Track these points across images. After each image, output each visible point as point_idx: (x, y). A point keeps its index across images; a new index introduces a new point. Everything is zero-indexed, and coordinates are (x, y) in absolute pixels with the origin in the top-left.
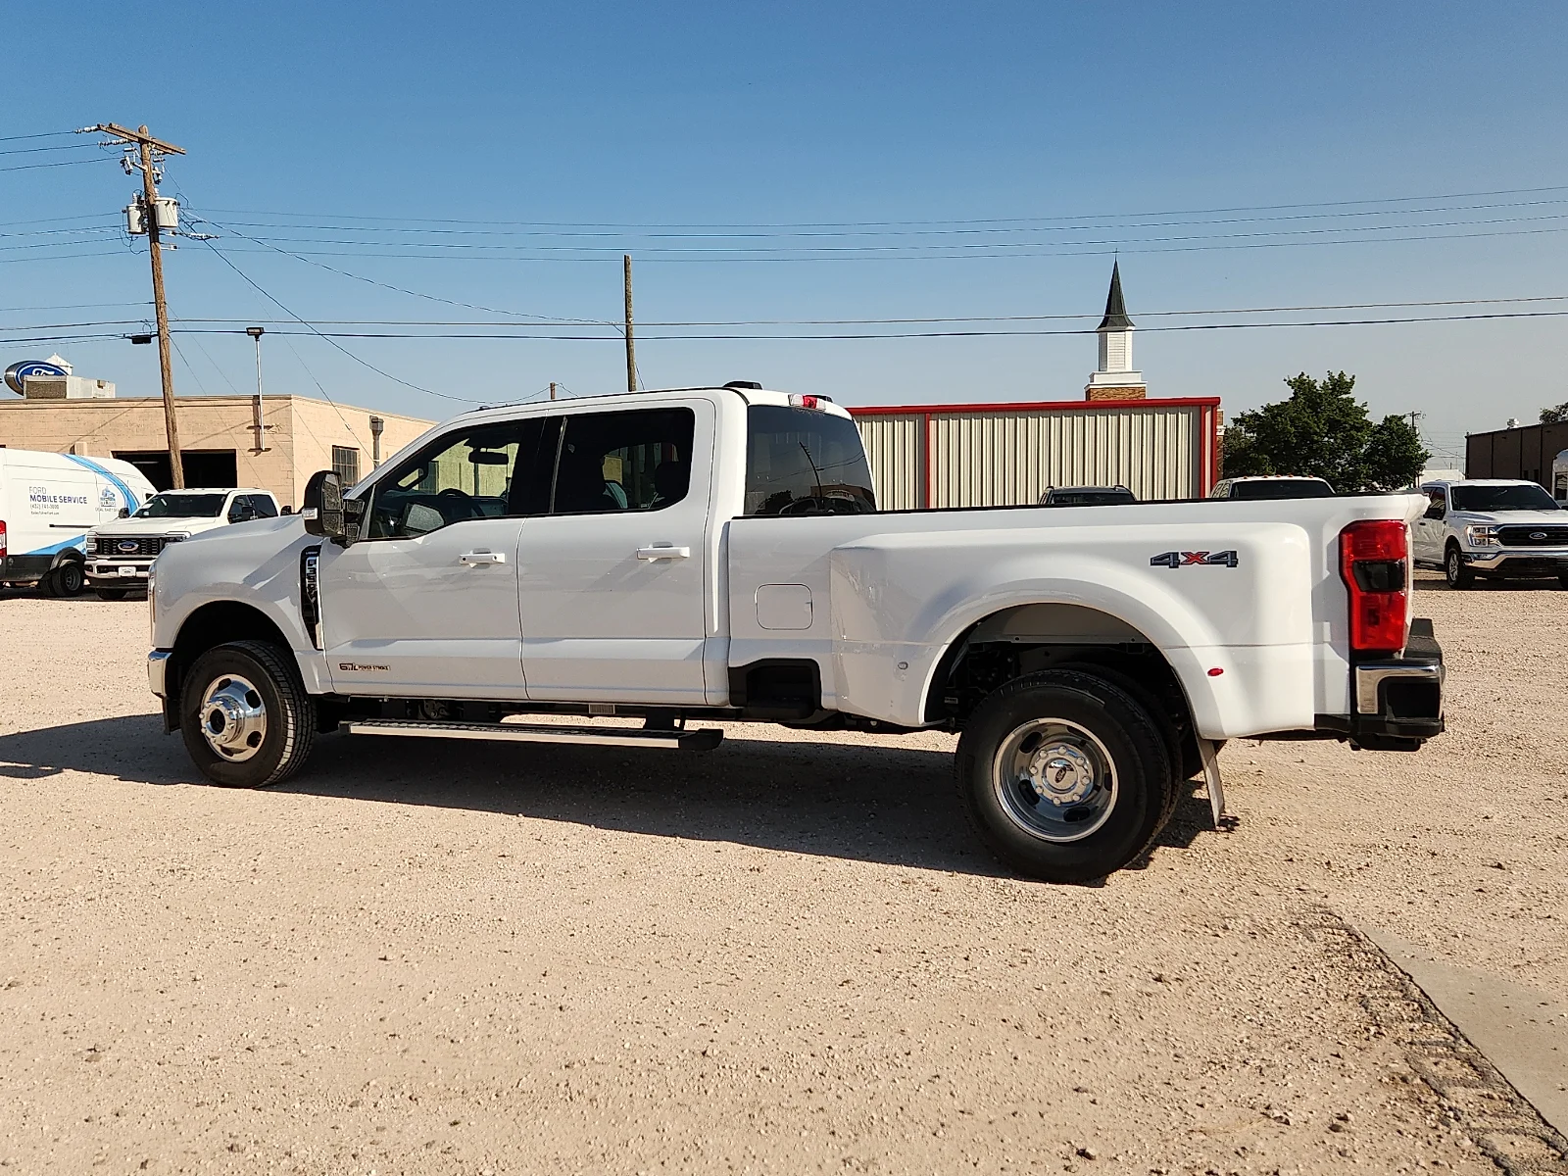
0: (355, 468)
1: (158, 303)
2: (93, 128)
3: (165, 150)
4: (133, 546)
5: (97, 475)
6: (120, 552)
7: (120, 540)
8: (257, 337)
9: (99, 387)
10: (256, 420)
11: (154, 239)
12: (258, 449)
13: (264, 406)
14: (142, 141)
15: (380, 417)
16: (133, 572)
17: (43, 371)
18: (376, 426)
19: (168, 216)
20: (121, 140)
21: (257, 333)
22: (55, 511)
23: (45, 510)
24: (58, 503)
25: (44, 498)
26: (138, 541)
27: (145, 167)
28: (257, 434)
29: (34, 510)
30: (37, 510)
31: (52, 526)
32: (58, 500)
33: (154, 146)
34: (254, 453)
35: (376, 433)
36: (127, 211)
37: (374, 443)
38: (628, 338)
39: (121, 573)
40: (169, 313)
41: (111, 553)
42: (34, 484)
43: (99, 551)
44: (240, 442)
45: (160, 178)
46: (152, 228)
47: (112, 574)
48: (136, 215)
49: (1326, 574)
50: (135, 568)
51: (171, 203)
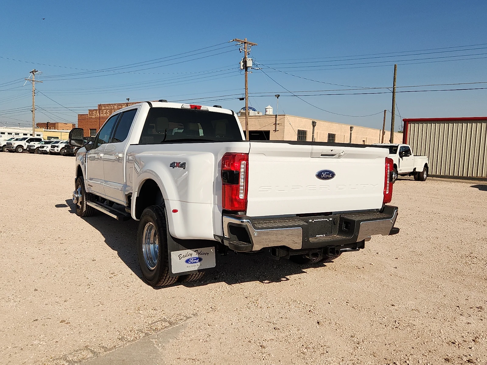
0: (306, 137)
1: (246, 89)
2: (232, 40)
3: (253, 45)
8: (278, 97)
9: (258, 113)
10: (276, 122)
11: (246, 70)
12: (275, 131)
13: (278, 118)
14: (245, 43)
15: (315, 121)
17: (250, 109)
18: (314, 124)
19: (250, 64)
20: (240, 43)
21: (278, 96)
27: (245, 50)
28: (276, 126)
33: (249, 44)
34: (274, 132)
35: (314, 126)
36: (240, 63)
37: (313, 129)
38: (393, 92)
40: (249, 91)
44: (271, 128)
45: (250, 53)
46: (246, 68)
48: (242, 64)
49: (217, 175)
51: (250, 60)
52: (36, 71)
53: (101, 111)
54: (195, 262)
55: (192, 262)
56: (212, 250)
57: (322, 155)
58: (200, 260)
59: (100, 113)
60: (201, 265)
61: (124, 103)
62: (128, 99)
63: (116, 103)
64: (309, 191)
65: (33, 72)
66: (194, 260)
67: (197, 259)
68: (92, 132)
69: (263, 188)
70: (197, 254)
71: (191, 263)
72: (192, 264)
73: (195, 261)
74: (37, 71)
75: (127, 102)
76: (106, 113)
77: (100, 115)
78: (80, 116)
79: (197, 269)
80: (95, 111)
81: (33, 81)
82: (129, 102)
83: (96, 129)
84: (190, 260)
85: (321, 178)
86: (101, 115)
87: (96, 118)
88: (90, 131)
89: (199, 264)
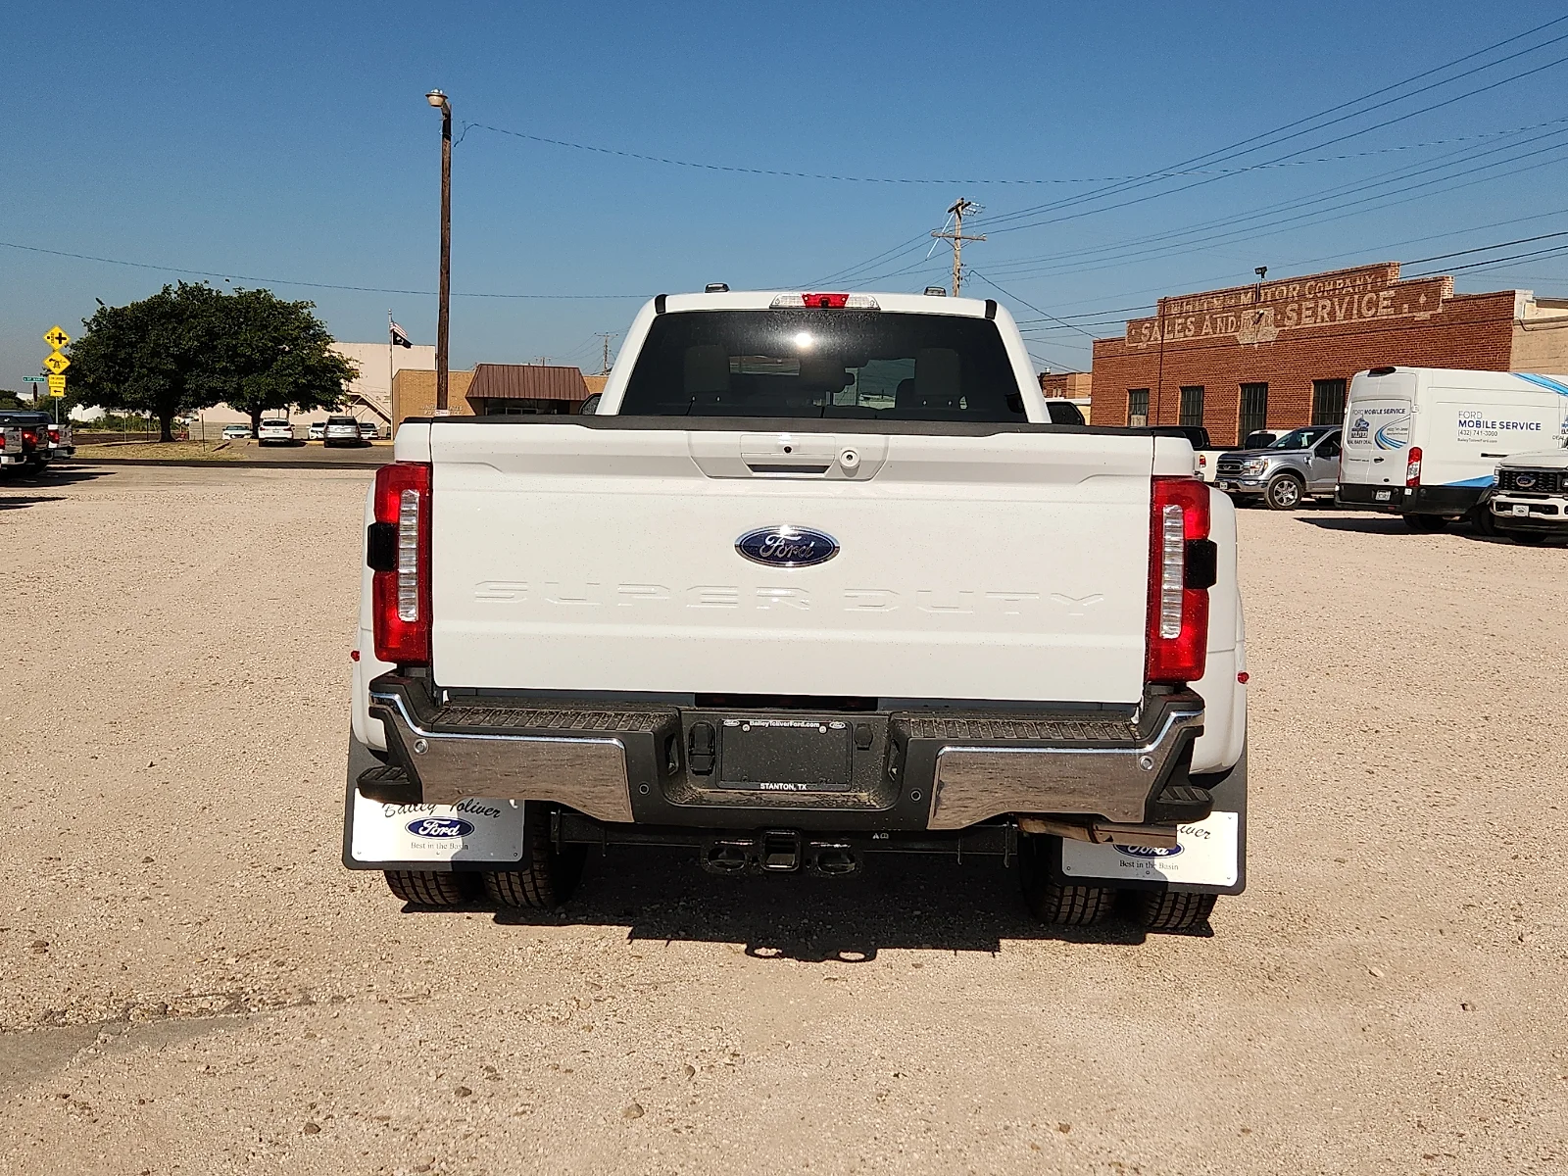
4: (1530, 482)
5: (1562, 397)
6: (1518, 488)
7: (1519, 474)
16: (1526, 512)
22: (1494, 438)
23: (1477, 437)
24: (1497, 430)
25: (1478, 424)
26: (1536, 475)
29: (1462, 437)
30: (1466, 437)
31: (1484, 455)
32: (1498, 426)
39: (1515, 512)
41: (1509, 489)
42: (1464, 408)
43: (1501, 486)
47: (1507, 513)
50: (1528, 507)
52: (967, 205)
53: (1166, 322)
54: (445, 835)
55: (433, 832)
56: (512, 802)
57: (755, 468)
58: (465, 829)
59: (1163, 332)
60: (465, 847)
61: (1246, 286)
62: (1262, 271)
63: (1218, 289)
64: (705, 606)
65: (956, 208)
66: (440, 826)
67: (453, 824)
68: (1140, 399)
69: (494, 586)
70: (455, 808)
71: (428, 834)
72: (435, 840)
73: (444, 830)
74: (970, 203)
75: (1257, 280)
76: (1184, 328)
77: (1162, 336)
78: (1100, 344)
79: (449, 860)
80: (1148, 325)
81: (956, 239)
82: (1264, 281)
83: (1148, 390)
84: (425, 824)
85: (761, 557)
86: (1166, 335)
87: (1149, 351)
88: (1128, 398)
89: (458, 841)
